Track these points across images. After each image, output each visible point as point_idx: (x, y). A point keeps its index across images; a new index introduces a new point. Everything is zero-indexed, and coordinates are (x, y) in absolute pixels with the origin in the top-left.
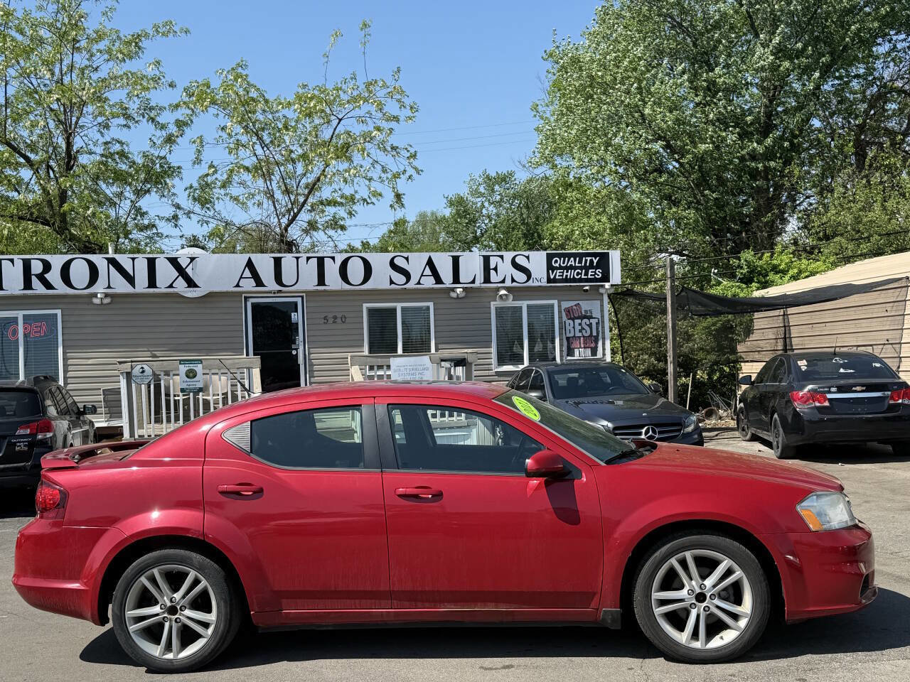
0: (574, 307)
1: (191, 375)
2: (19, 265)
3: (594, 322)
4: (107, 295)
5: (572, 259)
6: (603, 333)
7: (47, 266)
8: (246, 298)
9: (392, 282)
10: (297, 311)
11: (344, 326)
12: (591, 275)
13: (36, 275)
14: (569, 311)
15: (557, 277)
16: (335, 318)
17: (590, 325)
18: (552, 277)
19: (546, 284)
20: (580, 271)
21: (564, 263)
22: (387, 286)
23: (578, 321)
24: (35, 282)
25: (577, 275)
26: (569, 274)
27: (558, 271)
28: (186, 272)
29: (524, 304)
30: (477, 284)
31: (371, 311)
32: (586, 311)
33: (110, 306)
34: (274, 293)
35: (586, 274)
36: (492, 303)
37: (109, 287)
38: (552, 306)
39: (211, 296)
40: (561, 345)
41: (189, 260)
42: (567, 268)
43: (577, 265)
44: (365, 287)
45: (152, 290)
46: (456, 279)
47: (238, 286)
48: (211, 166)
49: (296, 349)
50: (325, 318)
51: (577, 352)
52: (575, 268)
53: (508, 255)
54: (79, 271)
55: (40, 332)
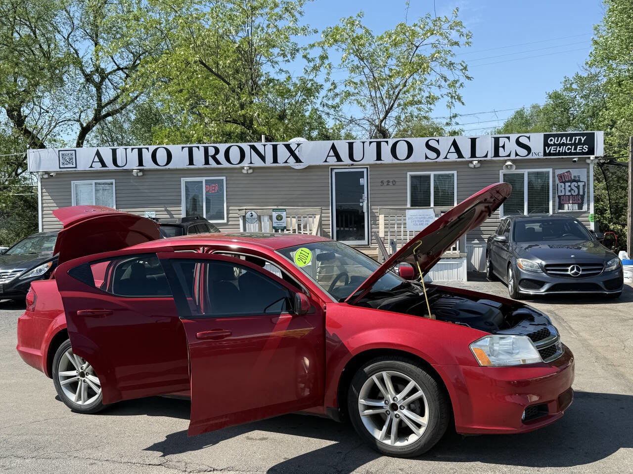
0: (566, 174)
1: (279, 218)
2: (202, 150)
3: (581, 184)
4: (250, 168)
5: (564, 138)
6: (588, 193)
7: (217, 151)
8: (332, 169)
9: (427, 157)
10: (363, 178)
11: (394, 187)
12: (579, 150)
13: (211, 156)
14: (561, 177)
15: (552, 152)
16: (388, 182)
17: (578, 187)
18: (547, 152)
19: (542, 157)
20: (570, 147)
21: (557, 141)
22: (423, 160)
23: (568, 184)
24: (211, 160)
25: (568, 150)
26: (561, 149)
27: (553, 147)
28: (295, 154)
29: (526, 172)
30: (489, 158)
31: (412, 177)
32: (575, 177)
33: (252, 175)
34: (349, 166)
35: (575, 149)
36: (501, 171)
37: (251, 163)
38: (548, 173)
39: (309, 168)
40: (554, 202)
41: (297, 145)
42: (560, 145)
43: (568, 142)
44: (409, 161)
45: (275, 165)
46: (473, 154)
47: (326, 161)
48: (333, 84)
49: (362, 202)
50: (382, 182)
51: (566, 206)
52: (566, 145)
53: (514, 137)
54: (235, 154)
55: (214, 190)
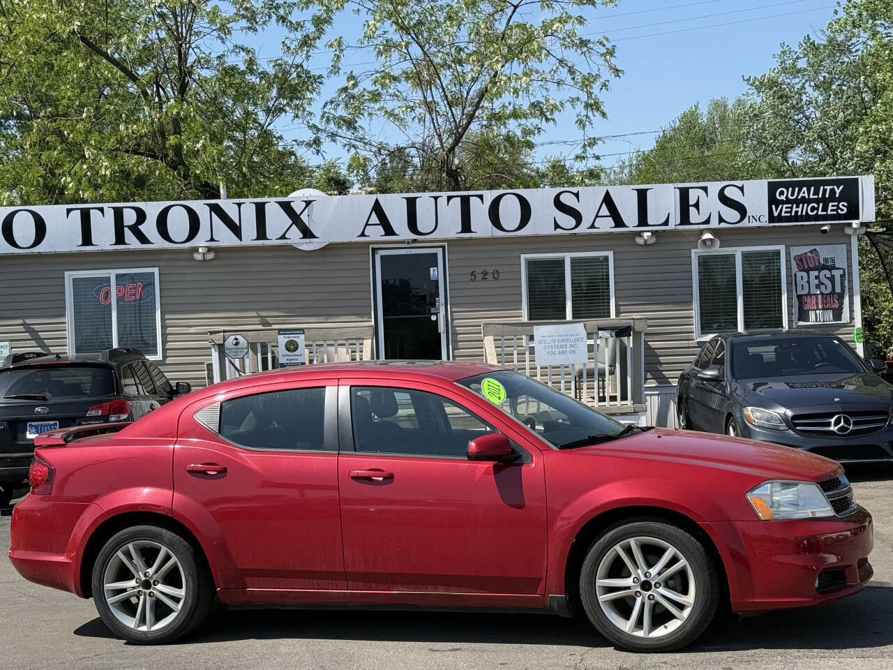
0: (809, 254)
1: (292, 347)
2: (110, 214)
3: (837, 274)
4: (210, 249)
5: (805, 189)
6: (851, 289)
7: (141, 216)
8: (374, 250)
9: (557, 226)
10: (436, 265)
11: (496, 284)
12: (832, 210)
13: (130, 227)
14: (801, 261)
15: (783, 214)
16: (485, 273)
17: (832, 279)
18: (776, 214)
19: (767, 224)
20: (816, 206)
21: (792, 195)
22: (550, 230)
23: (813, 274)
24: (129, 235)
25: (812, 211)
26: (800, 209)
27: (785, 206)
28: (301, 219)
29: (738, 252)
30: (671, 226)
31: (531, 264)
32: (826, 260)
33: (216, 263)
34: (408, 243)
35: (825, 209)
36: (693, 251)
37: (212, 239)
38: (778, 253)
39: (331, 248)
40: (790, 306)
41: (304, 204)
42: (798, 202)
43: (811, 196)
44: (522, 232)
45: (260, 243)
46: (643, 220)
47: (363, 235)
48: (351, 77)
49: (436, 314)
50: (473, 274)
51: (812, 315)
52: (809, 201)
53: (714, 187)
54: (178, 222)
55: (135, 295)
